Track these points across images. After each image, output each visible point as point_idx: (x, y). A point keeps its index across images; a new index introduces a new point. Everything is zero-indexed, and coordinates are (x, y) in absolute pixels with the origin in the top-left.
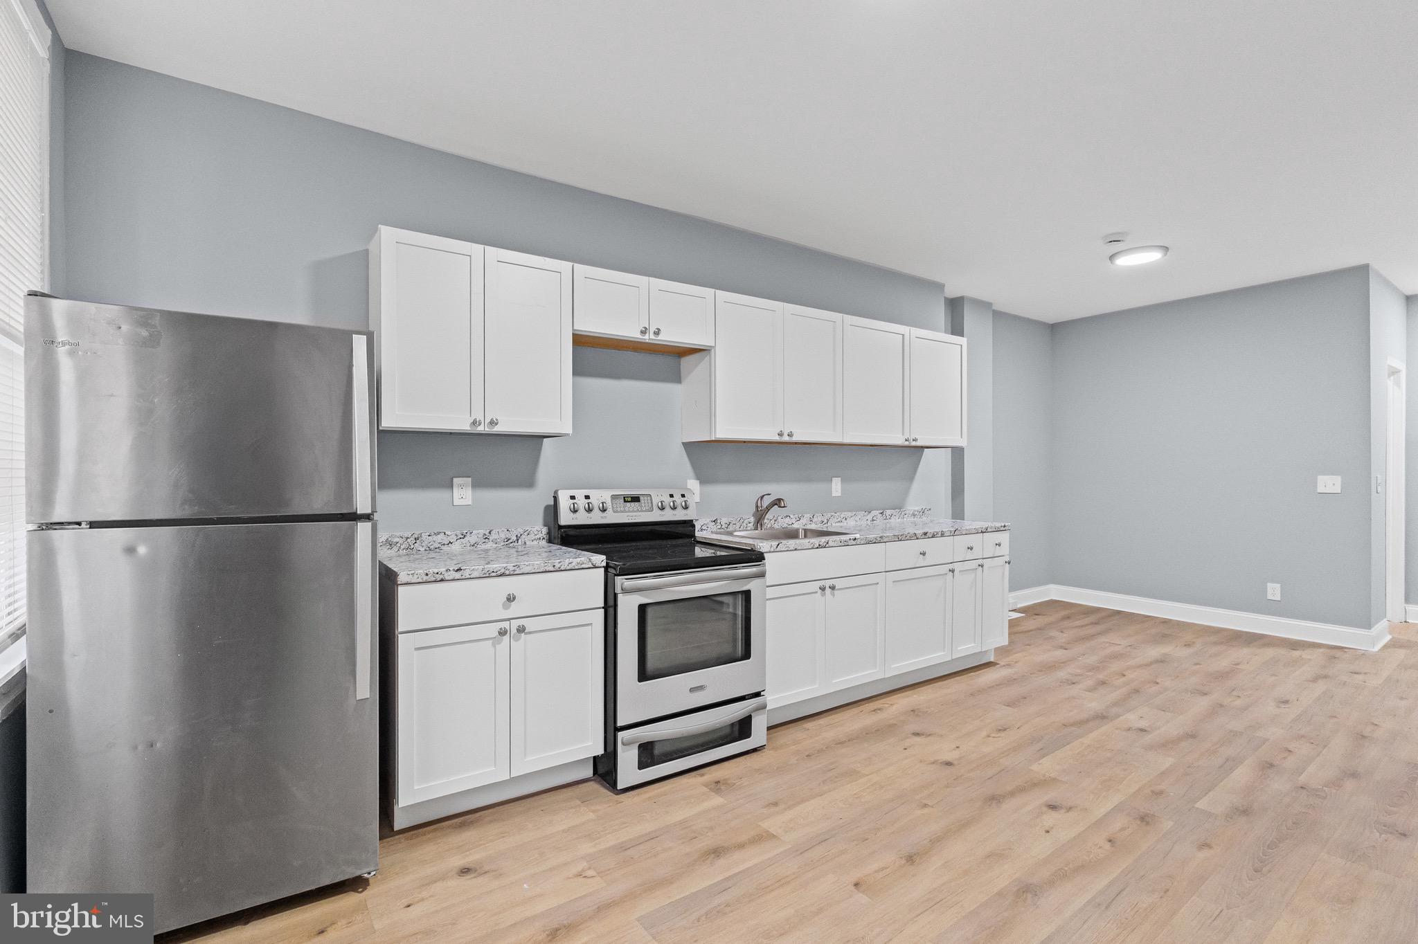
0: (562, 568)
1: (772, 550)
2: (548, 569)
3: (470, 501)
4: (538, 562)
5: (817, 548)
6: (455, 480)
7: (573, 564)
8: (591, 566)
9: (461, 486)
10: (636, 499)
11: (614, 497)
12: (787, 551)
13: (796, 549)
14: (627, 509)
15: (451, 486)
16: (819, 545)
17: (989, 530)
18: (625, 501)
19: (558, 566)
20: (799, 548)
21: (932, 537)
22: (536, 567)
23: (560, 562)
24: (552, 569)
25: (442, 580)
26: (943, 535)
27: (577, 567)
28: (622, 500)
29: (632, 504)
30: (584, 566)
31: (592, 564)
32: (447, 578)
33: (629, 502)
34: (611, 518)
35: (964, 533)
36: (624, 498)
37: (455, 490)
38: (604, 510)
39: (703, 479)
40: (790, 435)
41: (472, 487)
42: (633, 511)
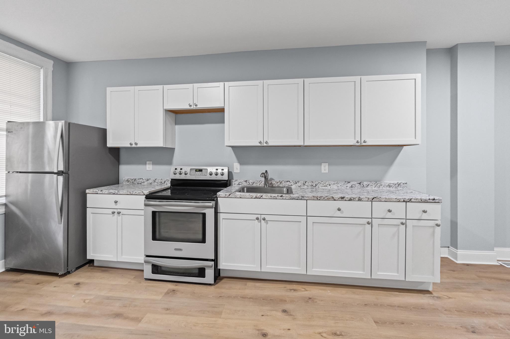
0: (133, 194)
1: (226, 196)
2: (128, 194)
3: (151, 169)
4: (125, 191)
5: (255, 198)
6: (147, 162)
7: (137, 193)
8: (143, 194)
9: (149, 164)
10: (201, 170)
11: (191, 169)
12: (235, 198)
13: (241, 198)
14: (196, 174)
15: (146, 164)
16: (256, 197)
17: (412, 200)
18: (196, 171)
19: (131, 193)
20: (243, 197)
21: (349, 200)
22: (124, 192)
23: (132, 192)
24: (129, 194)
25: (97, 193)
26: (360, 200)
27: (138, 194)
28: (195, 171)
29: (199, 172)
30: (140, 194)
31: (144, 194)
32: (98, 193)
33: (198, 171)
34: (189, 177)
35: (383, 200)
36: (196, 170)
37: (147, 165)
38: (186, 174)
39: (241, 163)
40: (267, 143)
41: (152, 164)
42: (199, 175)
